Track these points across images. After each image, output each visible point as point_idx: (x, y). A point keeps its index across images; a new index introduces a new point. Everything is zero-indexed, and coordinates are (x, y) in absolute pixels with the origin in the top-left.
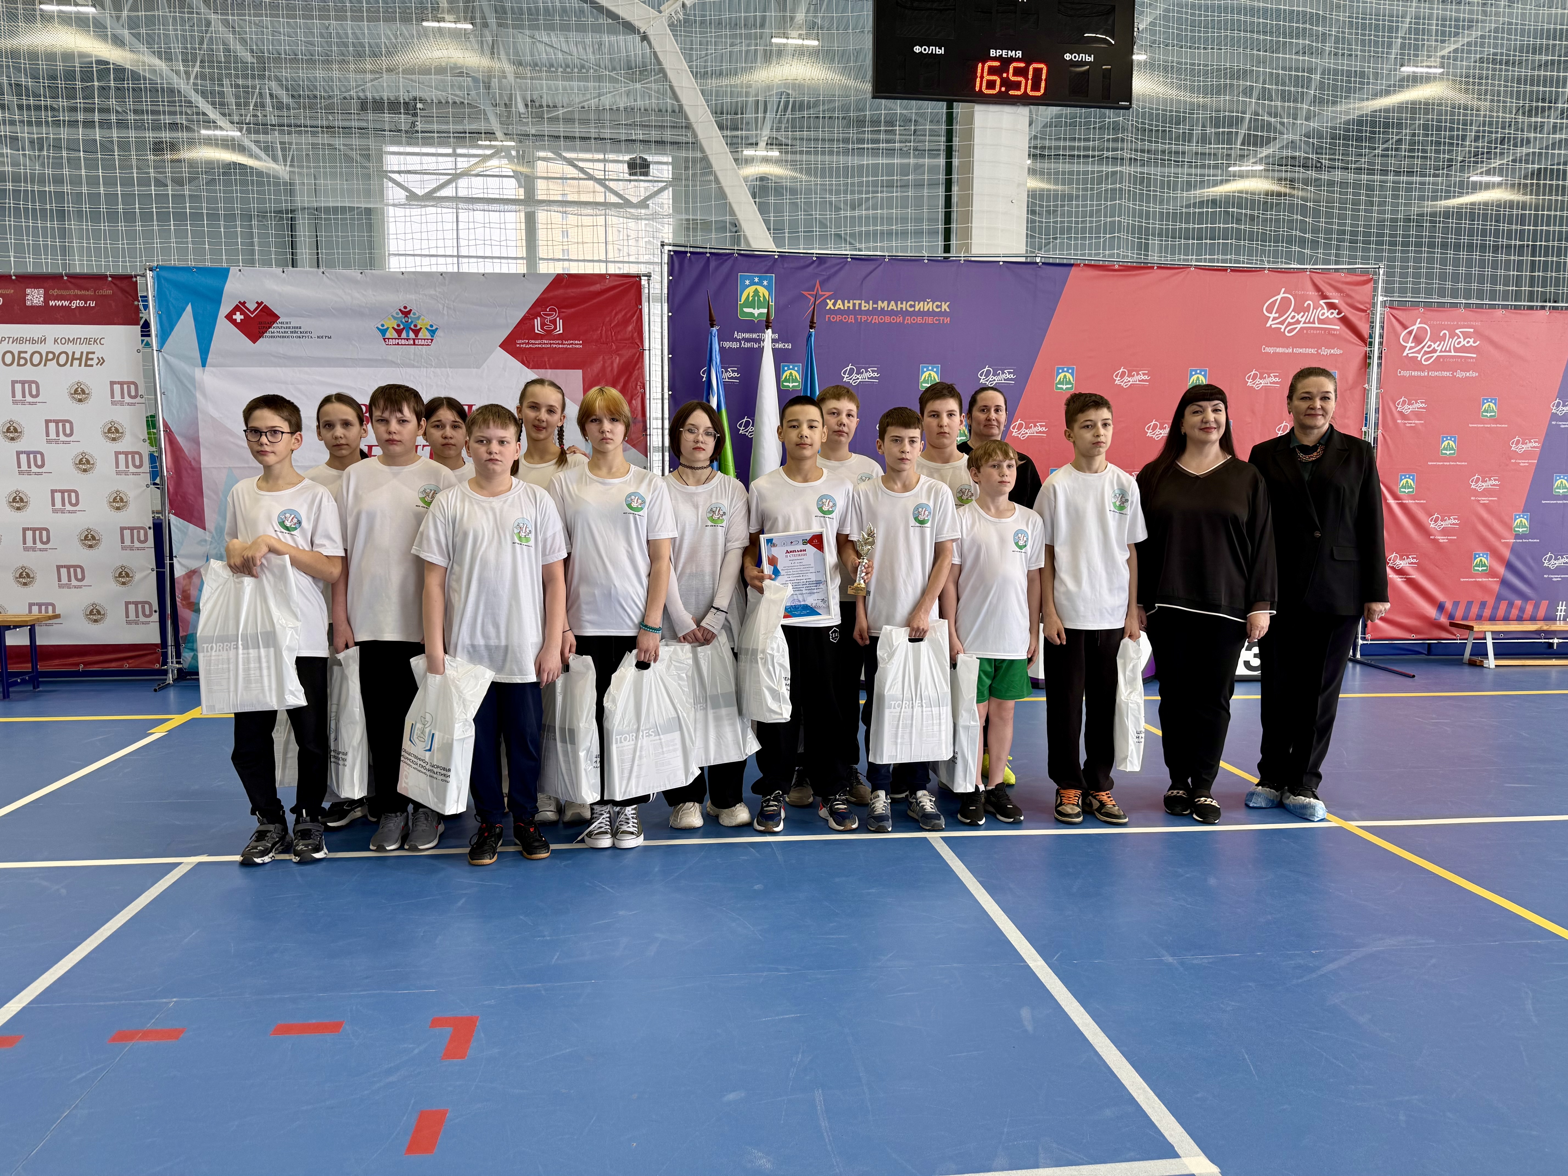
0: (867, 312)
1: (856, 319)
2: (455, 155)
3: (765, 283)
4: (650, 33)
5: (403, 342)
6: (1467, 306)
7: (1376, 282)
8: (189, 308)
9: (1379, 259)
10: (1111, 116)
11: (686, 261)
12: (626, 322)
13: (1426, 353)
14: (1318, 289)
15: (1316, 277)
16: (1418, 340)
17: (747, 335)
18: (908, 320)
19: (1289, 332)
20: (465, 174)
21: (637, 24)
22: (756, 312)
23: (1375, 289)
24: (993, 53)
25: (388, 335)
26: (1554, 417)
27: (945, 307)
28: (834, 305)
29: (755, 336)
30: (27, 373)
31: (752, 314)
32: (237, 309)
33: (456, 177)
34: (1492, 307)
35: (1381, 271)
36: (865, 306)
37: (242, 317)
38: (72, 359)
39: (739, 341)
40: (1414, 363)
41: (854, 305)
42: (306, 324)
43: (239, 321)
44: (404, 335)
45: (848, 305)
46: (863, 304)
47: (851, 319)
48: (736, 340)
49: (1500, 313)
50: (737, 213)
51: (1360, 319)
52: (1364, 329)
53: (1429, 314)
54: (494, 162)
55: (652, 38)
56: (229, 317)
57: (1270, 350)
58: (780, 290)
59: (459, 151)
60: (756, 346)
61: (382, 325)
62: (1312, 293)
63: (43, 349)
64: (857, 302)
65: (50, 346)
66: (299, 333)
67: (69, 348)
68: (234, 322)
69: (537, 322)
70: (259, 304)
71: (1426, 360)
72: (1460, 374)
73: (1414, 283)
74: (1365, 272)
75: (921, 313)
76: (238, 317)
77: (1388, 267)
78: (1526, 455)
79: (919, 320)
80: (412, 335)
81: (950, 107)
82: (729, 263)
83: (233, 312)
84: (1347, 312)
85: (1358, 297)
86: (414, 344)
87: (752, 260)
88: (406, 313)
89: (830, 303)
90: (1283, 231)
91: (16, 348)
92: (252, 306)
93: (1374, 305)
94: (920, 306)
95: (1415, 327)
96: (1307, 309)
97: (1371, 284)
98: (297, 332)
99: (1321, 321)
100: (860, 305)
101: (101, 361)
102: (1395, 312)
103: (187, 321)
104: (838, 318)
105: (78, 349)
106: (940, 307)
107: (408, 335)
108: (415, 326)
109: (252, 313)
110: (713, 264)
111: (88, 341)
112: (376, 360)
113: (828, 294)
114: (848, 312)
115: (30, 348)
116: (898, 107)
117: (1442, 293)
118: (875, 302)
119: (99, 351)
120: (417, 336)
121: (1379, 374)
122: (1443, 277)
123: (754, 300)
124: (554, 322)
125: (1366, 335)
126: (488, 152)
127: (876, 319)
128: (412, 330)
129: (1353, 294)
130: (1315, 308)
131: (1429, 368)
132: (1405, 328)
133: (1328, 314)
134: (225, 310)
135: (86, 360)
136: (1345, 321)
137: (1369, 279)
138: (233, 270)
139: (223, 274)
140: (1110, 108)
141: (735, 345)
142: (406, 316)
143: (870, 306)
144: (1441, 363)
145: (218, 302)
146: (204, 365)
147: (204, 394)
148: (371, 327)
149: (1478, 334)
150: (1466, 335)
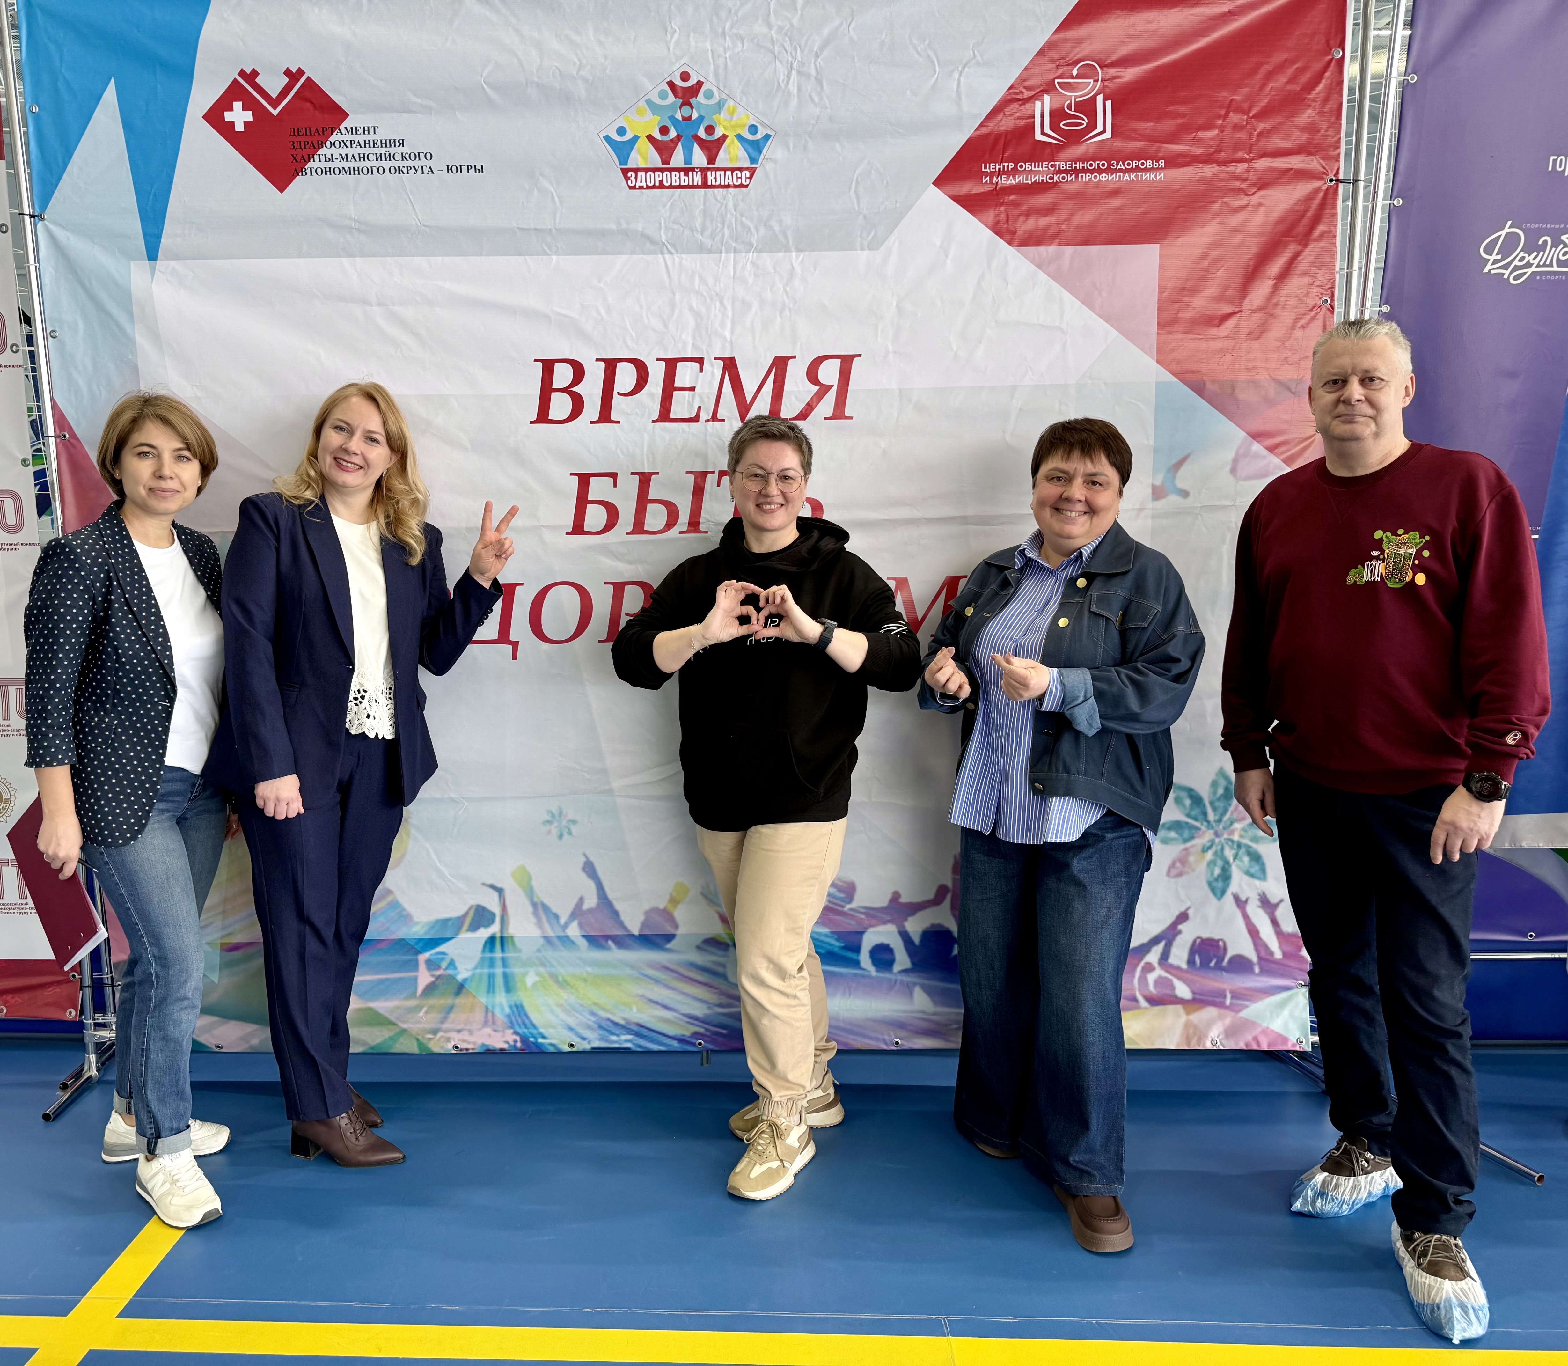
5: (675, 178)
8: (110, 95)
12: (1293, 99)
25: (636, 160)
32: (234, 93)
37: (249, 116)
42: (416, 131)
43: (240, 127)
44: (678, 159)
56: (215, 117)
61: (621, 131)
66: (397, 158)
68: (226, 130)
69: (1042, 111)
70: (293, 76)
76: (238, 116)
80: (699, 158)
83: (224, 103)
86: (705, 185)
88: (685, 92)
92: (273, 83)
98: (390, 157)
103: (106, 132)
107: (688, 158)
108: (710, 130)
109: (275, 103)
112: (602, 234)
120: (711, 160)
124: (1088, 107)
128: (702, 143)
134: (201, 96)
142: (686, 103)
145: (186, 74)
146: (152, 254)
147: (155, 335)
148: (592, 133)
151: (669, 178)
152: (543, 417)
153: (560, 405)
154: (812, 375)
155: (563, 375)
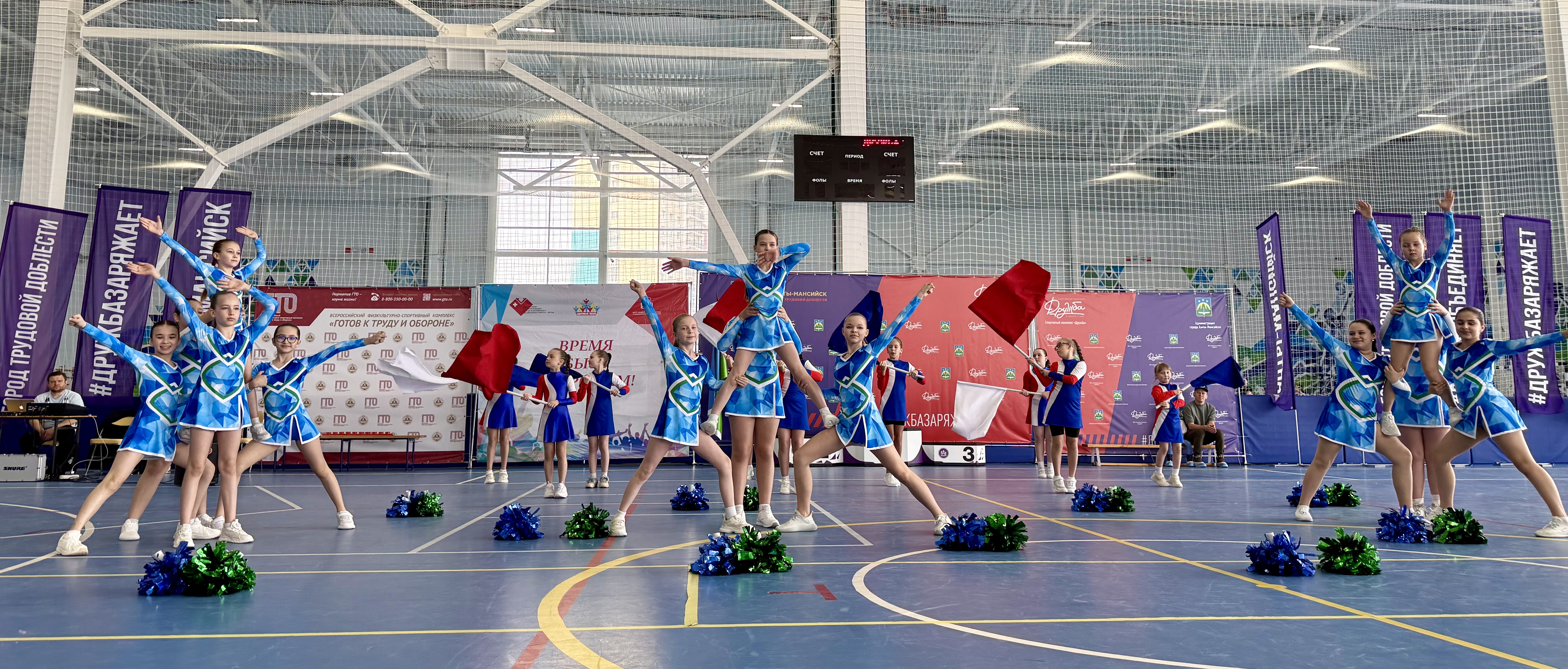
6: (1076, 292)
8: (495, 301)
10: (906, 205)
12: (681, 303)
13: (1058, 313)
16: (1054, 307)
18: (808, 300)
26: (1128, 343)
27: (825, 294)
30: (420, 329)
32: (515, 301)
37: (517, 305)
38: (439, 323)
40: (1052, 318)
42: (543, 307)
56: (511, 305)
63: (428, 319)
65: (431, 318)
66: (540, 311)
67: (439, 319)
68: (513, 307)
70: (525, 299)
71: (1059, 316)
72: (1077, 323)
75: (814, 297)
76: (515, 305)
78: (1116, 362)
79: (813, 300)
81: (833, 204)
83: (513, 302)
86: (589, 315)
88: (586, 302)
91: (416, 319)
94: (813, 294)
95: (1052, 301)
101: (452, 324)
103: (493, 308)
105: (443, 319)
106: (822, 294)
109: (521, 303)
111: (447, 315)
112: (572, 322)
115: (422, 319)
116: (807, 204)
119: (452, 319)
131: (1061, 320)
135: (445, 324)
139: (509, 287)
140: (906, 202)
144: (1065, 318)
145: (507, 299)
148: (571, 307)
149: (1083, 305)
150: (1078, 305)
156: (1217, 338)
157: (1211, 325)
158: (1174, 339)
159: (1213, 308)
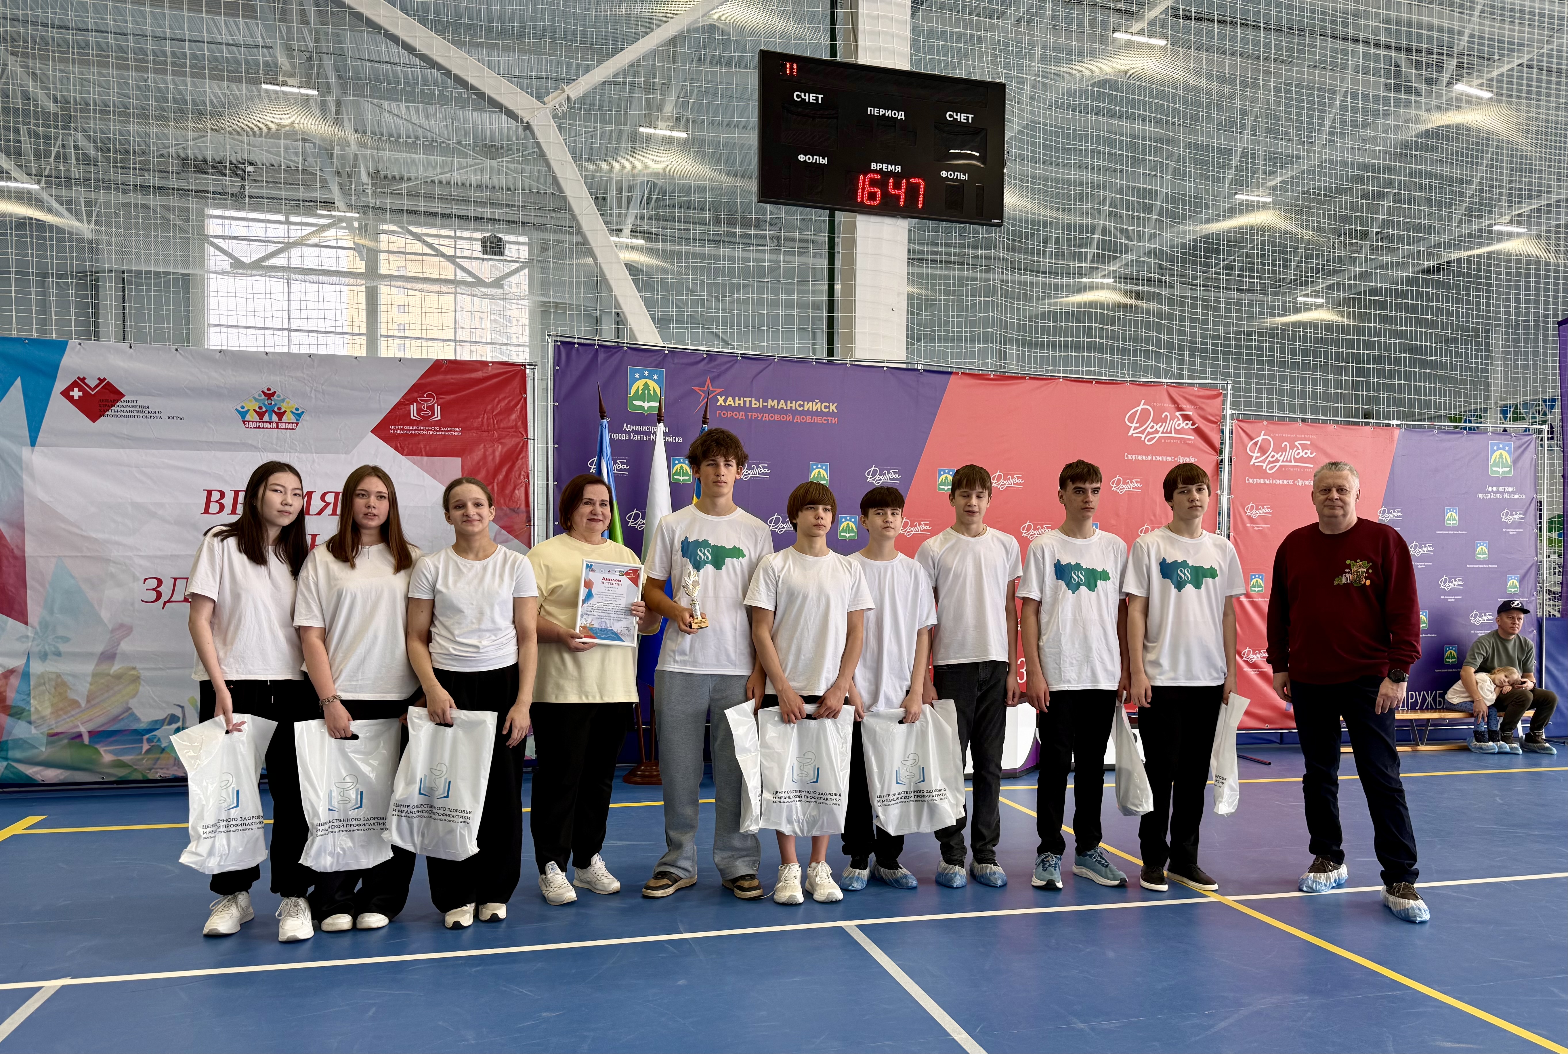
0: (758, 410)
1: (746, 416)
2: (287, 222)
3: (655, 377)
4: (534, 123)
5: (265, 425)
6: (1304, 420)
7: (1225, 396)
8: (18, 382)
9: (1226, 375)
10: (983, 232)
11: (574, 352)
12: (509, 410)
13: (1270, 462)
14: (1174, 402)
15: (1171, 390)
16: (1263, 451)
17: (637, 428)
18: (798, 419)
19: (1149, 440)
20: (300, 243)
21: (520, 113)
22: (646, 405)
23: (1224, 403)
24: (874, 166)
25: (248, 418)
27: (833, 407)
28: (725, 401)
29: (644, 429)
31: (642, 407)
32: (75, 384)
33: (288, 246)
34: (1325, 422)
35: (1229, 387)
36: (755, 404)
37: (81, 394)
39: (629, 433)
40: (1259, 472)
41: (745, 402)
42: (155, 403)
43: (76, 398)
44: (266, 418)
45: (739, 402)
46: (754, 402)
47: (742, 415)
48: (625, 432)
49: (1332, 427)
50: (623, 305)
51: (1212, 430)
52: (1215, 438)
53: (1272, 427)
54: (331, 233)
55: (535, 129)
56: (66, 393)
57: (1133, 457)
58: (669, 385)
59: (293, 219)
60: (646, 439)
61: (243, 407)
62: (1169, 405)
64: (748, 400)
66: (146, 412)
68: (71, 399)
69: (413, 408)
70: (101, 381)
71: (1271, 469)
72: (1300, 483)
73: (1257, 398)
74: (1214, 387)
75: (809, 413)
76: (76, 394)
77: (1234, 382)
79: (808, 419)
80: (275, 418)
81: (832, 215)
82: (618, 356)
83: (71, 388)
84: (1201, 423)
85: (1209, 409)
86: (277, 428)
87: (641, 354)
88: (269, 395)
89: (721, 400)
90: (1141, 346)
92: (93, 383)
93: (1223, 417)
94: (809, 406)
95: (1260, 439)
96: (1165, 420)
97: (1221, 398)
98: (143, 412)
99: (1177, 431)
100: (750, 402)
102: (1241, 424)
103: (14, 396)
104: (729, 414)
106: (828, 407)
107: (271, 418)
108: (279, 409)
109: (93, 390)
110: (602, 356)
112: (234, 444)
113: (719, 390)
114: (738, 409)
116: (783, 212)
117: (1281, 407)
118: (765, 401)
120: (280, 419)
121: (1230, 481)
122: (1281, 393)
123: (643, 393)
124: (431, 408)
125: (1217, 445)
126: (326, 222)
127: (766, 417)
128: (276, 413)
129: (1203, 406)
130: (1172, 419)
131: (1273, 476)
132: (1251, 439)
133: (1183, 425)
134: (60, 385)
136: (1198, 431)
137: (1217, 394)
138: (73, 343)
139: (61, 347)
140: (983, 225)
141: (624, 437)
142: (269, 398)
143: (760, 404)
144: (1283, 472)
145: (53, 377)
146: (33, 444)
147: (32, 476)
148: (230, 407)
149: (1314, 447)
150: (1304, 447)
151: (261, 425)
152: (206, 511)
153: (214, 507)
154: (323, 498)
155: (216, 496)
156: (1517, 516)
157: (1511, 493)
158: (1452, 517)
159: (1515, 462)
